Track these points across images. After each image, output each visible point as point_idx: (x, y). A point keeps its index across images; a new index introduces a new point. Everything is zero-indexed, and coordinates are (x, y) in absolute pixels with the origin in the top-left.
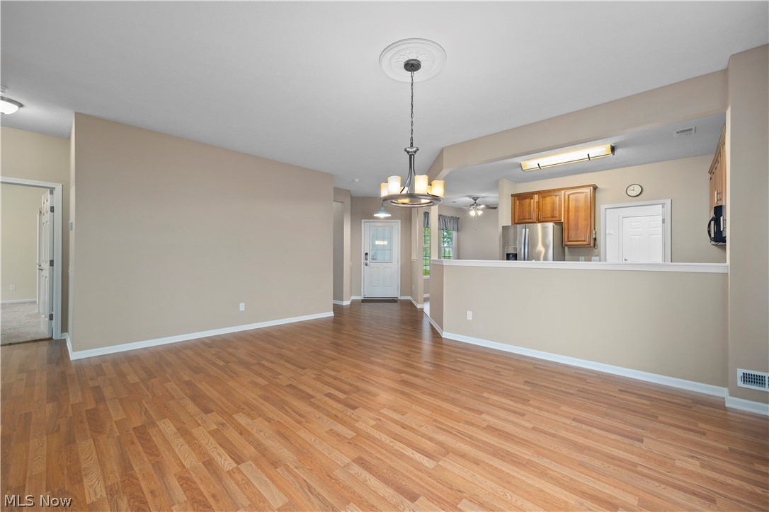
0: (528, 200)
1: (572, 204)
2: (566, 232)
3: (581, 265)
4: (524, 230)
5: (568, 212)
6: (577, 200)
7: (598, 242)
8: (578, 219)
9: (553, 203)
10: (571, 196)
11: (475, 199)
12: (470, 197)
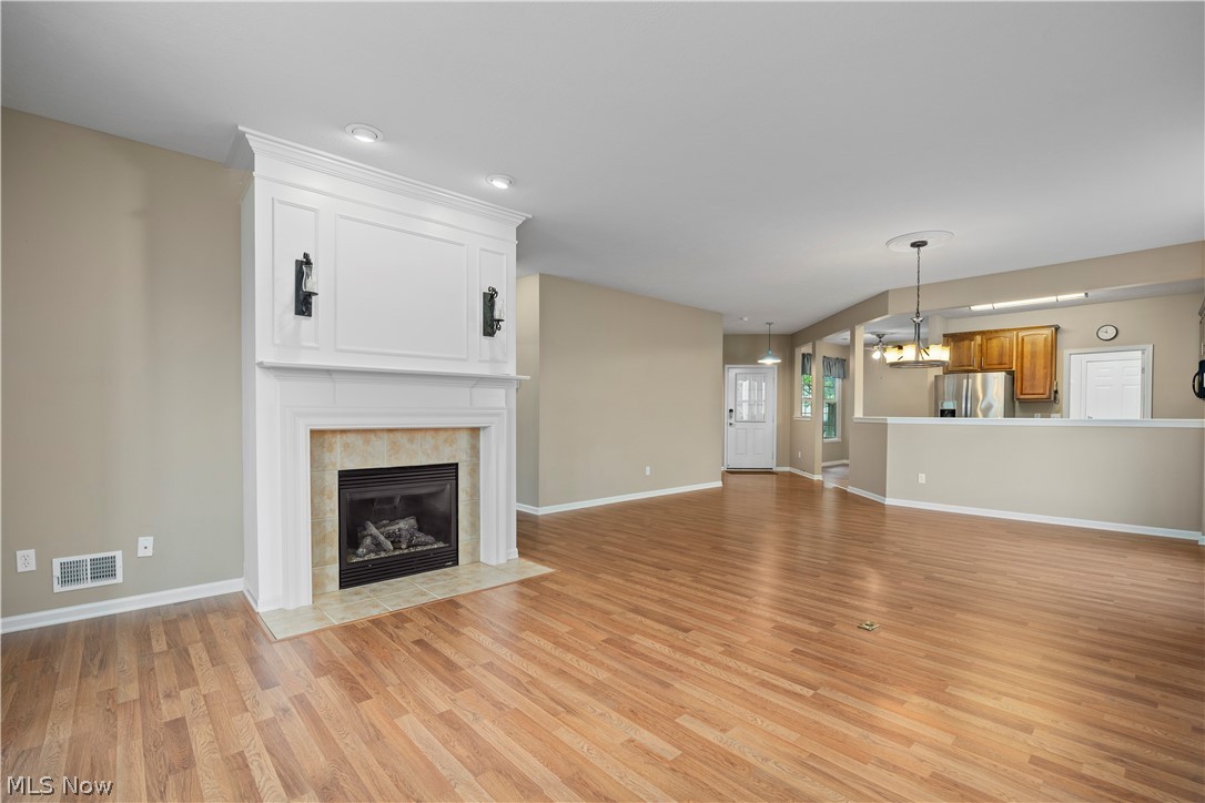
0: (966, 343)
1: (1027, 349)
2: (1019, 383)
3: (1037, 421)
4: (965, 381)
5: (1022, 358)
6: (1033, 344)
7: (1059, 395)
8: (1035, 367)
9: (1002, 347)
10: (1026, 339)
11: (880, 336)
12: (872, 333)
